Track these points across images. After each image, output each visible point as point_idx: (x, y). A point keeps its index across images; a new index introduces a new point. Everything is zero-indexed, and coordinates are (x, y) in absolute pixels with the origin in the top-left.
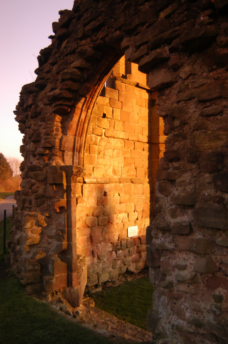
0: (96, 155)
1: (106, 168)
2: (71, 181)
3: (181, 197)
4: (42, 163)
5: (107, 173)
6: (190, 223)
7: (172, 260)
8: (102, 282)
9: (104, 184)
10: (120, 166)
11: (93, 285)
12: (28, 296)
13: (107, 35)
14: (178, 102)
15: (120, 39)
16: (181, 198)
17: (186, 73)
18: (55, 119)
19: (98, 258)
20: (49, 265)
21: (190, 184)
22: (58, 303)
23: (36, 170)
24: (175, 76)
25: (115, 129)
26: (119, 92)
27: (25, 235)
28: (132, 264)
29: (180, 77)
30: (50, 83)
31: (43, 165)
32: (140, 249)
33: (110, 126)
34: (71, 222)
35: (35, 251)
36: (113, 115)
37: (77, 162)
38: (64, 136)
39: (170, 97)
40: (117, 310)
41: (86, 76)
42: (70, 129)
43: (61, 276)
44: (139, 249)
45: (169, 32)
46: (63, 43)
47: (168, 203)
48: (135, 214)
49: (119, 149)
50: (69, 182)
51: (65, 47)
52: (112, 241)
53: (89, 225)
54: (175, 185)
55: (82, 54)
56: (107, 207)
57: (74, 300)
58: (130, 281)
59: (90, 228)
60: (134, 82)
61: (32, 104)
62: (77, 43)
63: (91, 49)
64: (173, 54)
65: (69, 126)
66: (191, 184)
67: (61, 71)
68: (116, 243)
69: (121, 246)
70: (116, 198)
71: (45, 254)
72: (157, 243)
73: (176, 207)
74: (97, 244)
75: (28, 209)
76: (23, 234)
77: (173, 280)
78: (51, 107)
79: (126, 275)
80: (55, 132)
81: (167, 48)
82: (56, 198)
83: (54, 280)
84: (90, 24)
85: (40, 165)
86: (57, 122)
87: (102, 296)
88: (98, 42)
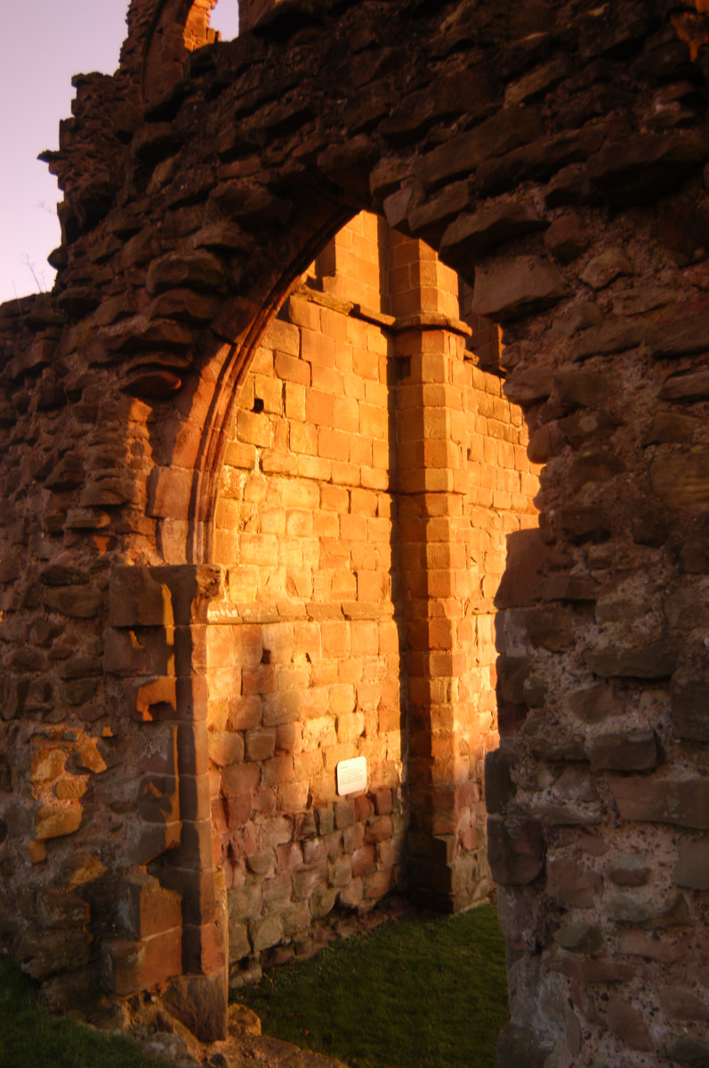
0: (235, 533)
1: (266, 574)
2: (190, 616)
3: (619, 654)
4: (87, 558)
5: (270, 588)
6: (655, 734)
7: (592, 858)
8: (264, 947)
9: (261, 623)
10: (309, 564)
11: (235, 960)
12: (56, 1019)
13: (323, 148)
14: (582, 359)
15: (368, 162)
16: (619, 657)
17: (602, 271)
18: (129, 412)
19: (249, 869)
20: (121, 902)
21: (647, 613)
22: (155, 1031)
23: (69, 582)
24: (562, 280)
25: (292, 447)
26: (300, 331)
27: (28, 805)
28: (353, 882)
29: (581, 281)
30: (112, 295)
31: (92, 565)
32: (376, 832)
33: (275, 438)
34: (193, 751)
35: (65, 857)
36: (284, 404)
37: (202, 553)
38: (160, 468)
39: (546, 342)
40: (327, 1040)
41: (237, 275)
42: (181, 445)
43: (163, 936)
44: (372, 832)
45: (544, 145)
46: (156, 169)
47: (567, 675)
48: (356, 719)
49: (305, 513)
50: (182, 619)
51: (164, 184)
52: (291, 811)
53: (219, 762)
54: (594, 617)
55: (229, 206)
56: (273, 699)
57: (208, 1018)
58: (347, 939)
59: (220, 770)
60: (345, 302)
61: (42, 365)
62: (214, 170)
63: (262, 190)
64: (559, 211)
65: (178, 436)
66: (651, 610)
67: (154, 257)
68: (302, 816)
69: (318, 824)
70: (300, 670)
71: (101, 866)
72: (536, 806)
73: (596, 687)
74: (244, 822)
75: (39, 716)
76: (22, 802)
77: (599, 922)
78: (118, 375)
79: (332, 920)
80: (130, 456)
81: (537, 194)
82: (141, 673)
83: (141, 955)
84: (258, 113)
85: (80, 565)
86: (135, 421)
87: (267, 997)
88: (287, 167)
